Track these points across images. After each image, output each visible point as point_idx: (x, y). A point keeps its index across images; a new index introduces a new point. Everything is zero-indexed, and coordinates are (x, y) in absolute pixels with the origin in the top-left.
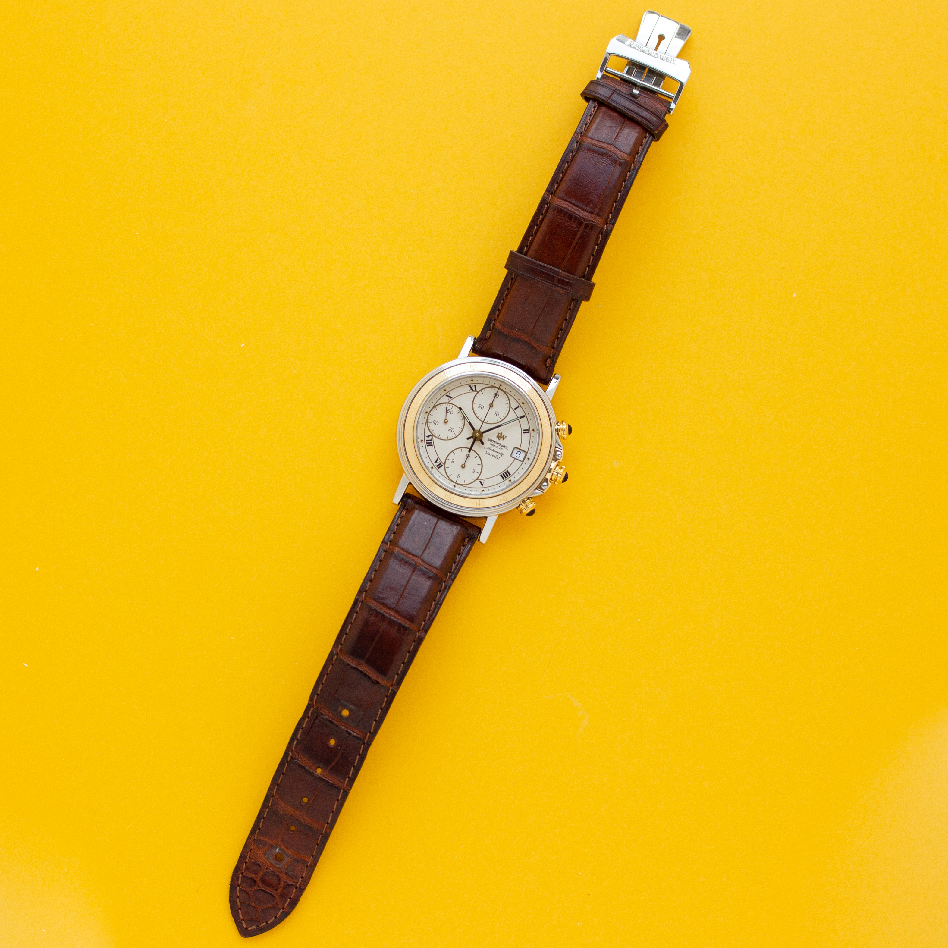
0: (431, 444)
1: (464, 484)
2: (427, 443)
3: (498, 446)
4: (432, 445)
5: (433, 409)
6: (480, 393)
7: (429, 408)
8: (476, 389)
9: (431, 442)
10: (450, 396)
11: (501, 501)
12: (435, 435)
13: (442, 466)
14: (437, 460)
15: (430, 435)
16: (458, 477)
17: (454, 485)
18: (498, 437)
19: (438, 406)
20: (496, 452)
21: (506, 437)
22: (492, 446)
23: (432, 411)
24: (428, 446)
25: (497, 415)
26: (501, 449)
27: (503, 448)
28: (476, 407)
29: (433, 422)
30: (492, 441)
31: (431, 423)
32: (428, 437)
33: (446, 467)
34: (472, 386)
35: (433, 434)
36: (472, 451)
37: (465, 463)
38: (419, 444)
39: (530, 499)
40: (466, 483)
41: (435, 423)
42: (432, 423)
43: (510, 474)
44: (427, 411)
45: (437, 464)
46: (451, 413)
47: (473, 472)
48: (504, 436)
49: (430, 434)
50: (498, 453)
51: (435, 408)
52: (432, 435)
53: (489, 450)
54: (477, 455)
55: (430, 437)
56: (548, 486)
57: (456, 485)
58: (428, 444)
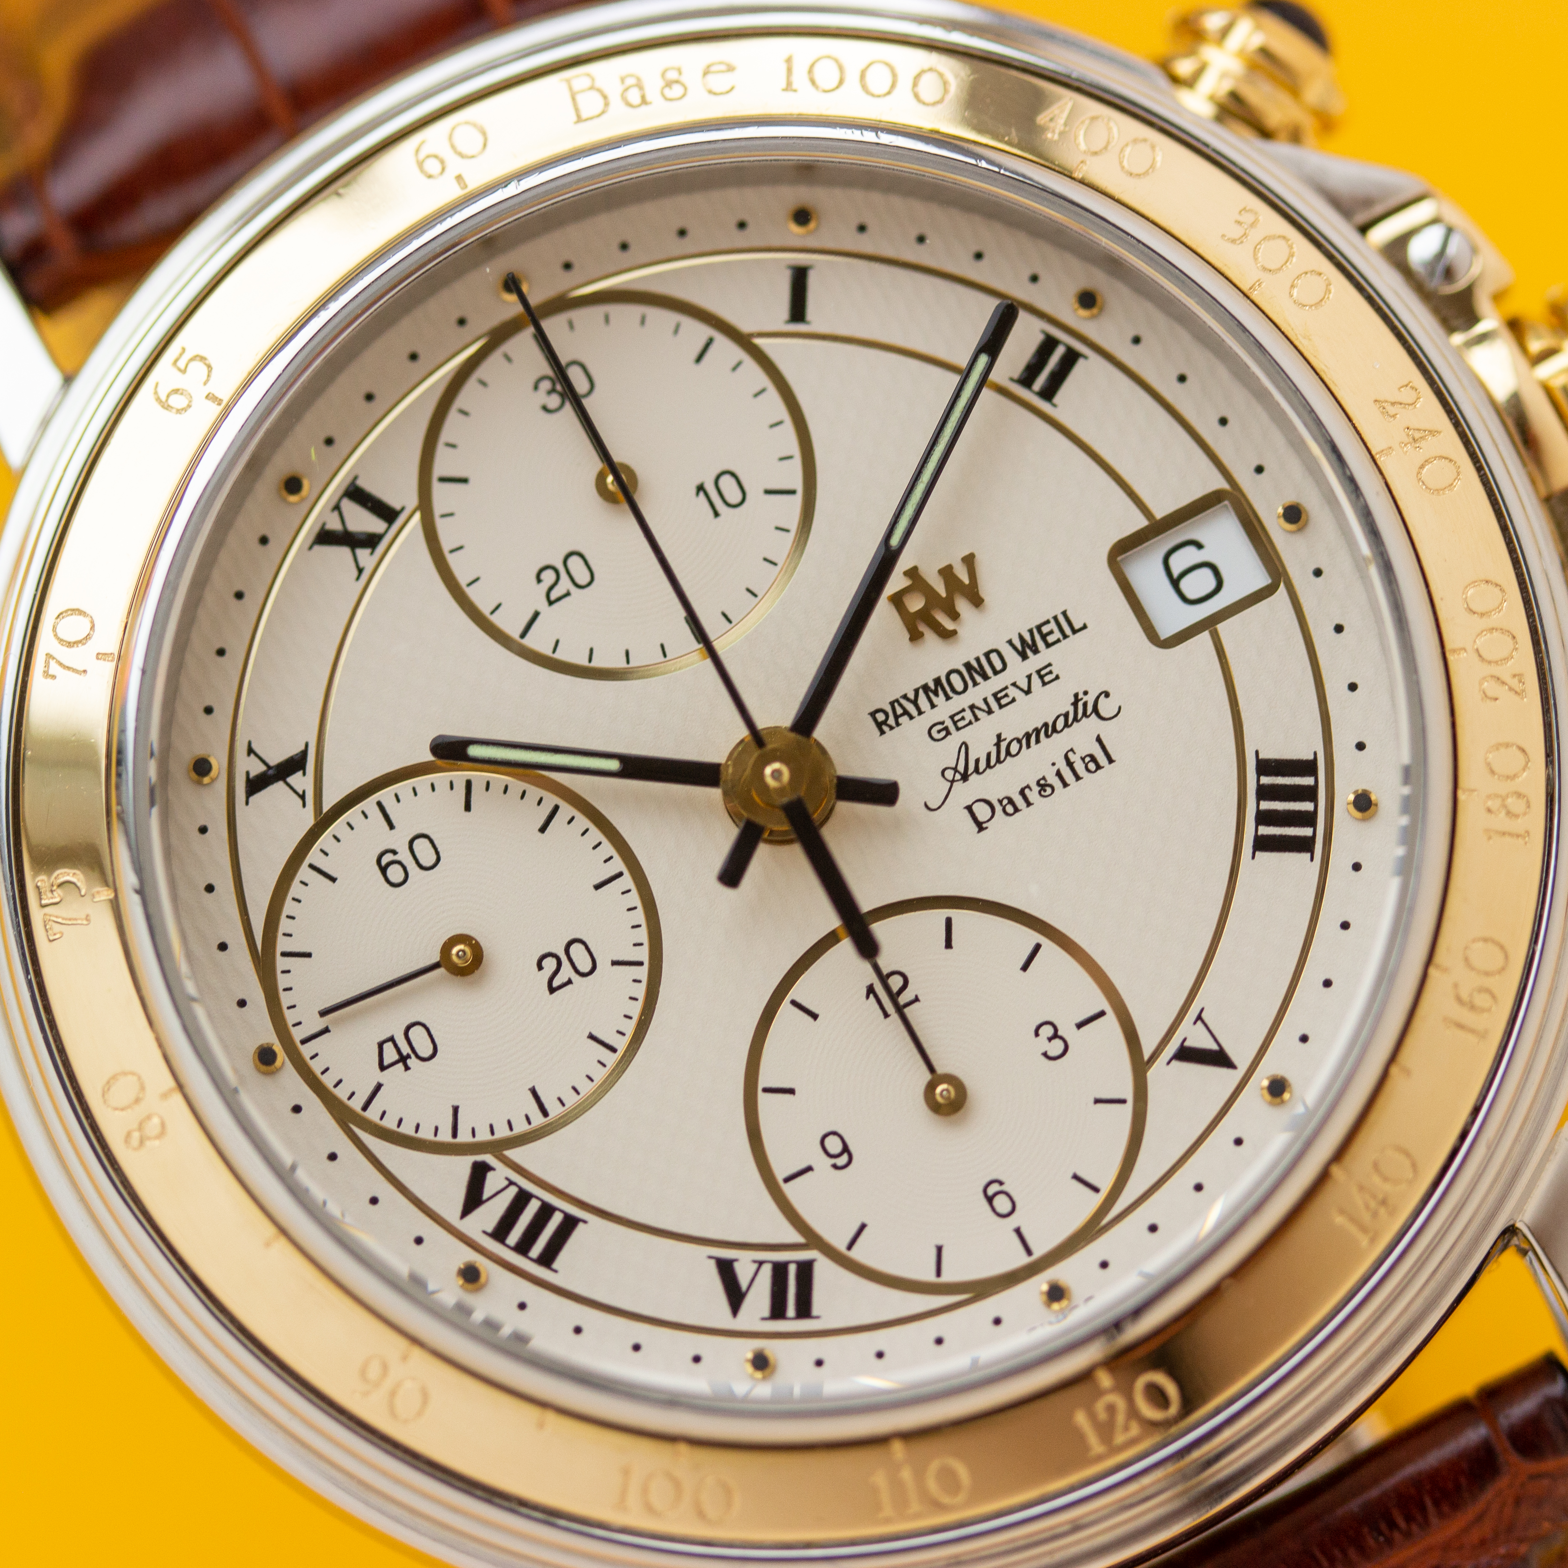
0: (556, 1219)
1: (1097, 1200)
2: (523, 1248)
3: (996, 683)
4: (570, 1224)
5: (283, 981)
6: (443, 496)
7: (242, 1003)
8: (388, 514)
9: (532, 1209)
10: (275, 758)
11: (1482, 1000)
12: (502, 1132)
13: (806, 1270)
14: (726, 1269)
15: (480, 1172)
16: (1003, 1205)
17: (1045, 1287)
18: (922, 628)
19: (284, 925)
20: (1029, 738)
21: (969, 561)
22: (957, 738)
23: (285, 999)
24: (547, 1259)
25: (734, 495)
26: (1045, 676)
27: (1045, 656)
28: (536, 615)
29: (383, 1068)
30: (923, 701)
31: (379, 1087)
32: (474, 1199)
33: (841, 1245)
34: (335, 525)
35: (483, 1135)
36: (880, 929)
37: (931, 1068)
38: (478, 1316)
40: (1106, 1185)
41: (403, 1059)
42: (384, 1077)
43: (1308, 767)
44: (252, 1047)
45: (758, 1299)
46: (427, 858)
47: (1056, 1047)
48: (947, 573)
49: (463, 1165)
50: (1049, 730)
51: (281, 963)
52: (489, 1159)
53: (973, 778)
54: (939, 916)
55: (493, 1182)
57: (1059, 1272)
58: (536, 1251)
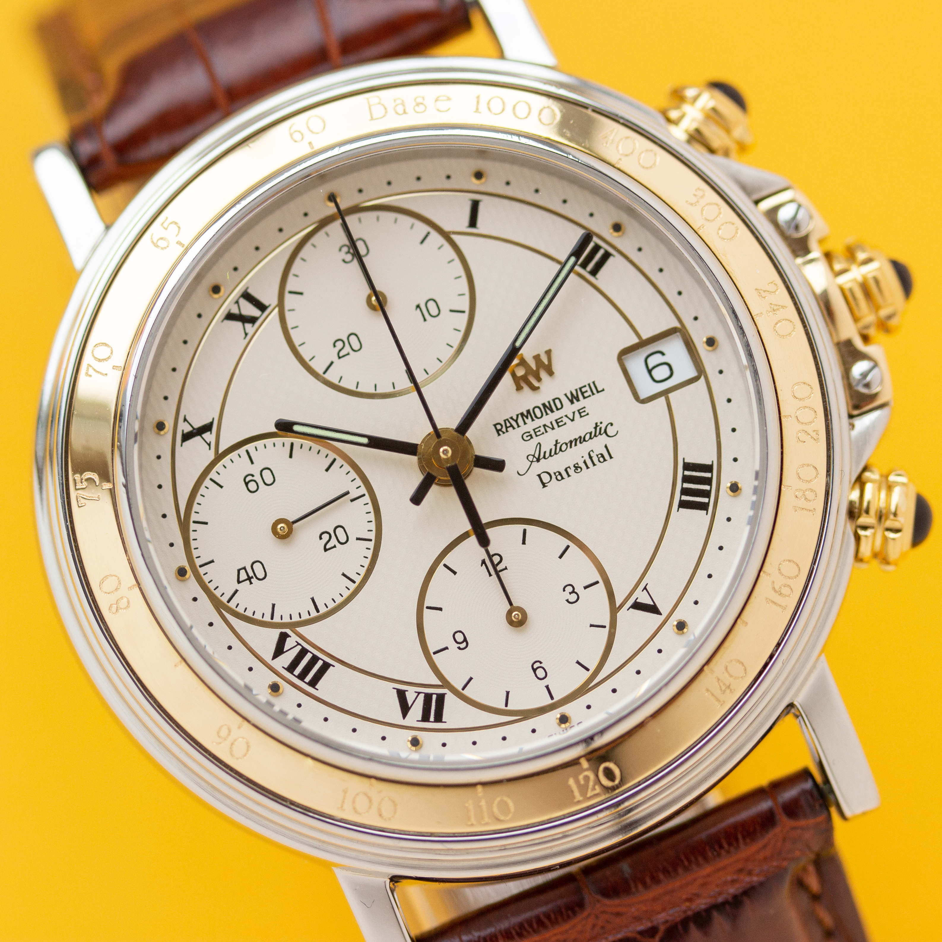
0: (319, 664)
1: (588, 674)
2: (302, 676)
3: (557, 415)
4: (326, 667)
5: (192, 535)
6: (290, 301)
7: (172, 545)
8: (262, 307)
9: (308, 658)
10: (197, 424)
11: (785, 591)
12: (296, 618)
13: (441, 698)
14: (401, 695)
15: (283, 637)
16: (541, 673)
17: (559, 716)
18: (523, 384)
19: (195, 507)
20: (571, 443)
21: (548, 353)
22: (536, 440)
23: (193, 544)
24: (313, 683)
25: (434, 311)
26: (581, 412)
27: (582, 403)
28: (332, 363)
29: (239, 582)
30: (520, 421)
31: (236, 591)
32: (279, 651)
33: (459, 687)
34: (235, 311)
35: (286, 619)
36: (490, 532)
37: (511, 603)
38: (277, 708)
39: (867, 474)
40: (592, 668)
41: (249, 579)
42: (239, 587)
43: (708, 468)
44: (175, 567)
45: (416, 711)
46: (268, 478)
47: (573, 597)
48: (537, 358)
49: (275, 634)
50: (582, 440)
51: (193, 526)
52: (288, 631)
53: (542, 461)
54: (520, 528)
55: (289, 643)
56: (876, 365)
57: (565, 709)
58: (308, 679)
